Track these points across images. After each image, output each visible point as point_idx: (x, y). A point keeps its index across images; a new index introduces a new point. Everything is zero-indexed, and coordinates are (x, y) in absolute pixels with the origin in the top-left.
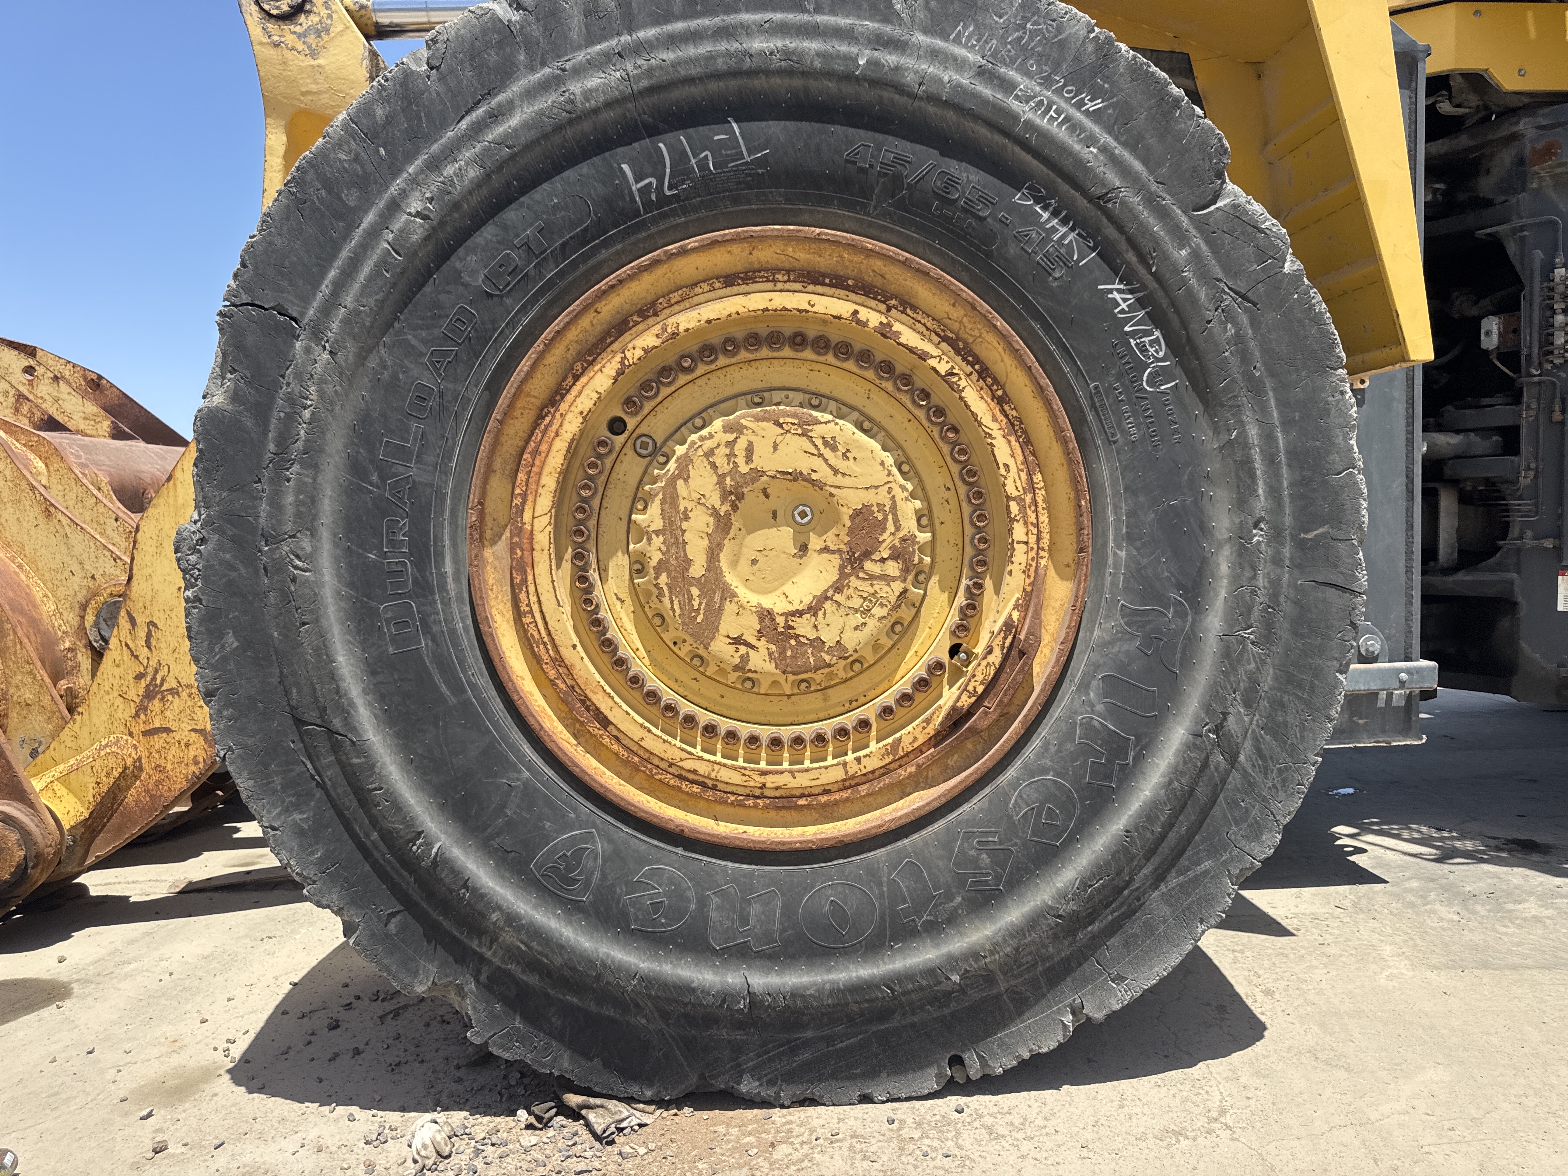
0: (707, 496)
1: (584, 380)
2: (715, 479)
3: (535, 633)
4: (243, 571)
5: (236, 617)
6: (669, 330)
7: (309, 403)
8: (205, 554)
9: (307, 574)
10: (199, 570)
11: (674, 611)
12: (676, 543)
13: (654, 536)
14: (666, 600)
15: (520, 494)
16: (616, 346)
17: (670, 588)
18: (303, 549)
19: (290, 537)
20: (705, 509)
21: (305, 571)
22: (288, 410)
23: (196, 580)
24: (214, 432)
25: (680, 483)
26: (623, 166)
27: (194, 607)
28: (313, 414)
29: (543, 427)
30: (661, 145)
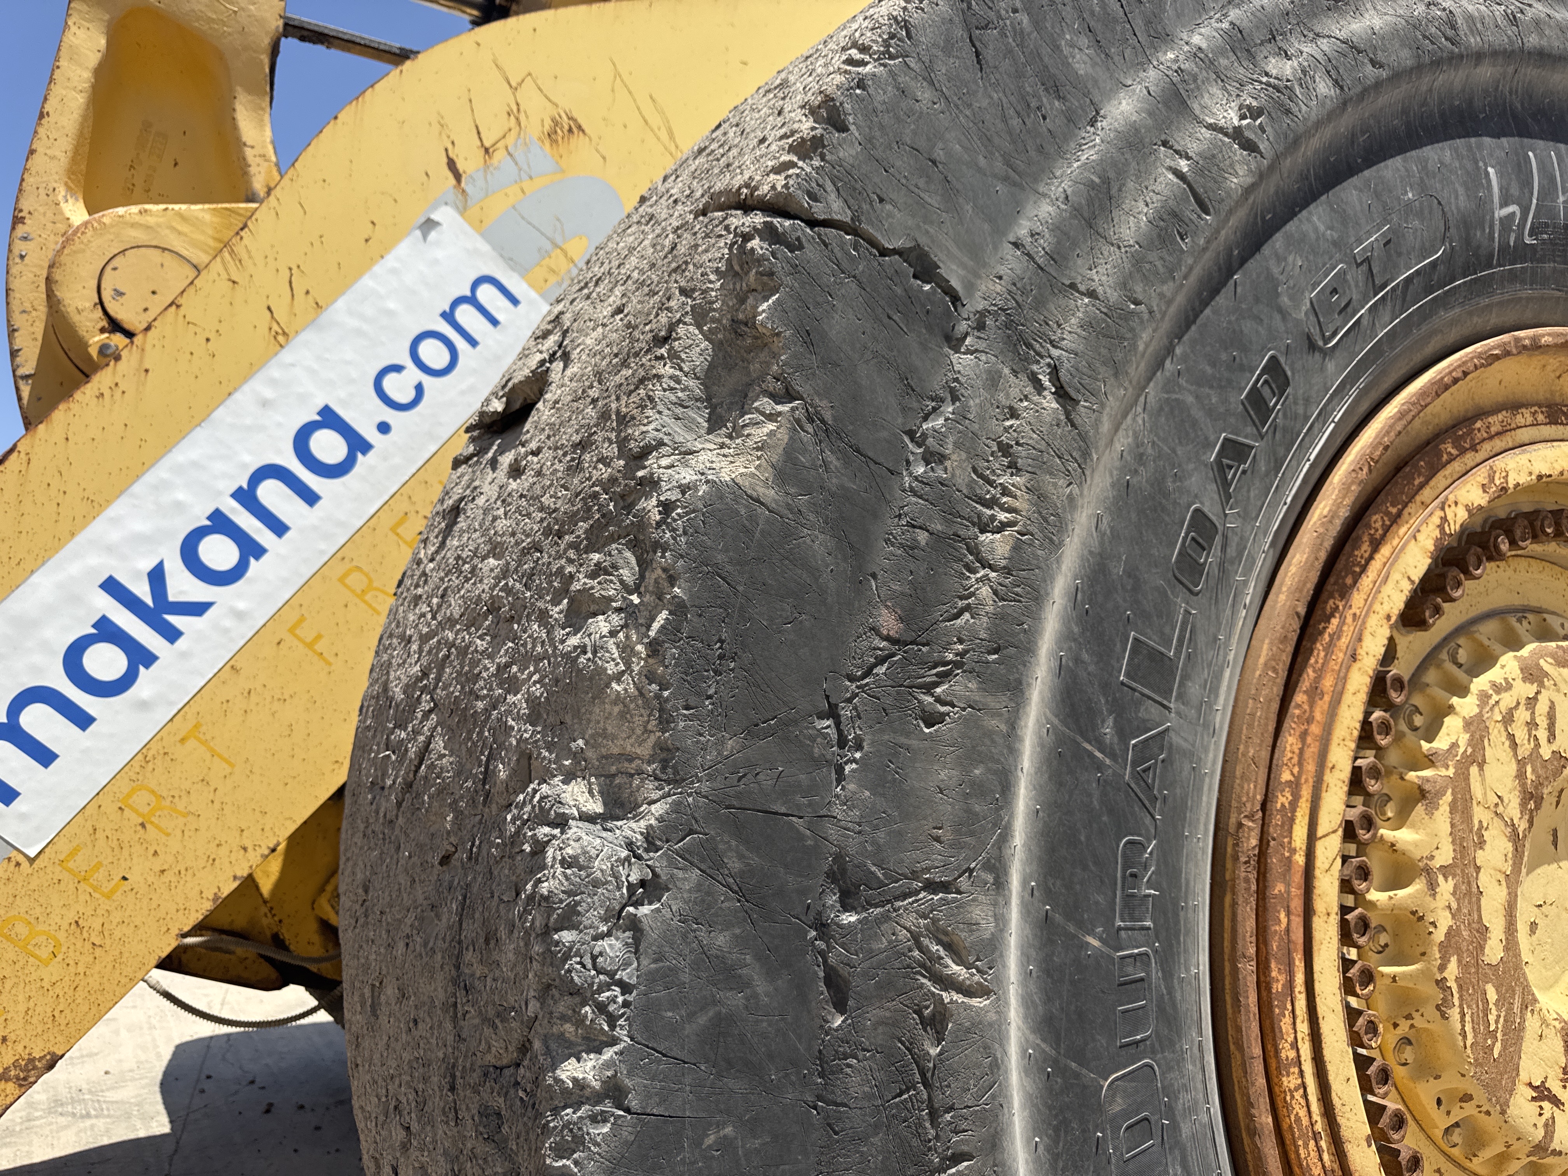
0: (1506, 800)
1: (1385, 551)
2: (1513, 767)
3: (1302, 1113)
4: (761, 986)
5: (724, 1144)
6: (1498, 482)
7: (1003, 516)
8: (652, 935)
9: (975, 1002)
10: (626, 988)
11: (1465, 1037)
12: (1469, 892)
13: (1441, 879)
14: (1454, 1014)
15: (1289, 783)
16: (1426, 493)
17: (1460, 987)
18: (972, 926)
19: (932, 887)
20: (1502, 824)
21: (968, 992)
22: (938, 526)
23: (612, 1020)
24: (720, 558)
25: (1474, 770)
26: (1490, 170)
27: (595, 1119)
28: (1017, 547)
29: (1326, 637)
30: (1530, 154)
